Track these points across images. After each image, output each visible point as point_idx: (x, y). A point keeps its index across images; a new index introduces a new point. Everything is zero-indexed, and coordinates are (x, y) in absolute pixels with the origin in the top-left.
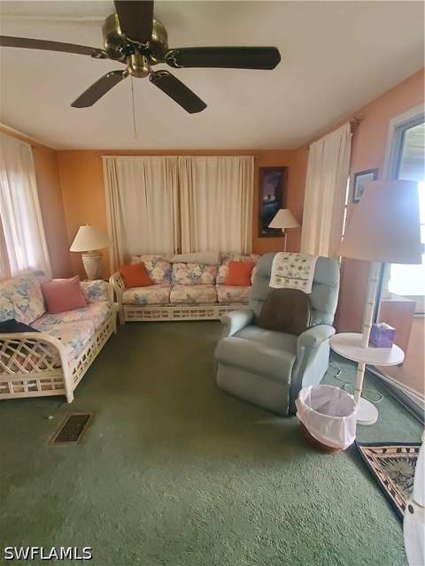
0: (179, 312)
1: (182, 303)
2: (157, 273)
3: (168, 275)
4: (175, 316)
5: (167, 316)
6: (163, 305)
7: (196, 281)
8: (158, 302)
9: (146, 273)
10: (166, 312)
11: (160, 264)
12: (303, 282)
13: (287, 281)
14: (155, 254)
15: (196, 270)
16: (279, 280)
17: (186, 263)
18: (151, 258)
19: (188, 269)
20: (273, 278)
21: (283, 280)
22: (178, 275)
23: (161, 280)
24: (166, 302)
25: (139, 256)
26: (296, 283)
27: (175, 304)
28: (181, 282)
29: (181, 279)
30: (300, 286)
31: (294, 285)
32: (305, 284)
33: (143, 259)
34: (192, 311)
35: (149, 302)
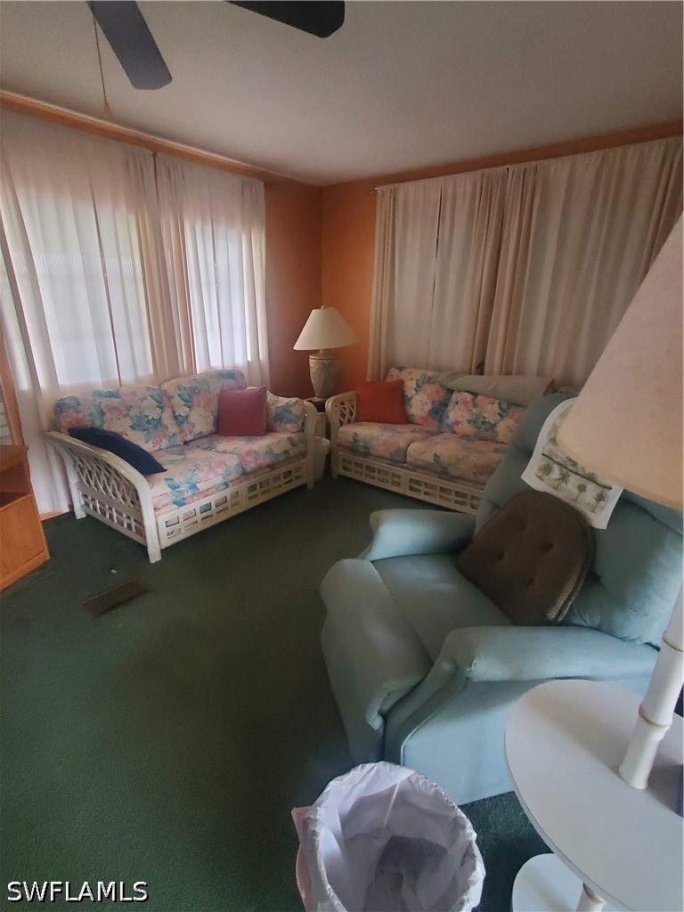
0: (418, 482)
1: (426, 468)
2: (419, 405)
3: (439, 410)
4: (411, 488)
5: (398, 484)
6: (393, 462)
7: (484, 433)
8: (388, 455)
9: (403, 400)
10: (399, 477)
11: (429, 388)
12: (598, 490)
13: (564, 478)
14: (427, 368)
15: (490, 411)
16: (547, 470)
17: (475, 394)
18: (417, 374)
19: (475, 405)
20: (536, 461)
21: (556, 473)
22: (455, 414)
23: (423, 418)
24: (399, 458)
25: (401, 369)
26: (582, 488)
27: (415, 467)
28: (456, 428)
29: (457, 423)
30: (585, 501)
31: (576, 491)
32: (600, 498)
33: (404, 375)
34: (442, 489)
35: (372, 451)
